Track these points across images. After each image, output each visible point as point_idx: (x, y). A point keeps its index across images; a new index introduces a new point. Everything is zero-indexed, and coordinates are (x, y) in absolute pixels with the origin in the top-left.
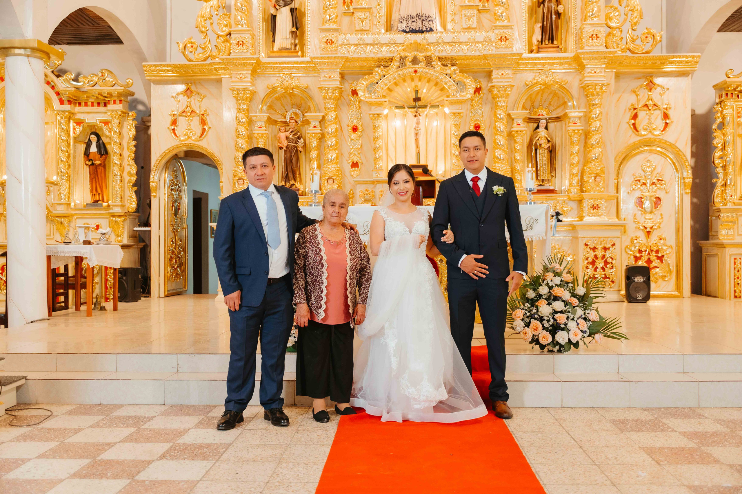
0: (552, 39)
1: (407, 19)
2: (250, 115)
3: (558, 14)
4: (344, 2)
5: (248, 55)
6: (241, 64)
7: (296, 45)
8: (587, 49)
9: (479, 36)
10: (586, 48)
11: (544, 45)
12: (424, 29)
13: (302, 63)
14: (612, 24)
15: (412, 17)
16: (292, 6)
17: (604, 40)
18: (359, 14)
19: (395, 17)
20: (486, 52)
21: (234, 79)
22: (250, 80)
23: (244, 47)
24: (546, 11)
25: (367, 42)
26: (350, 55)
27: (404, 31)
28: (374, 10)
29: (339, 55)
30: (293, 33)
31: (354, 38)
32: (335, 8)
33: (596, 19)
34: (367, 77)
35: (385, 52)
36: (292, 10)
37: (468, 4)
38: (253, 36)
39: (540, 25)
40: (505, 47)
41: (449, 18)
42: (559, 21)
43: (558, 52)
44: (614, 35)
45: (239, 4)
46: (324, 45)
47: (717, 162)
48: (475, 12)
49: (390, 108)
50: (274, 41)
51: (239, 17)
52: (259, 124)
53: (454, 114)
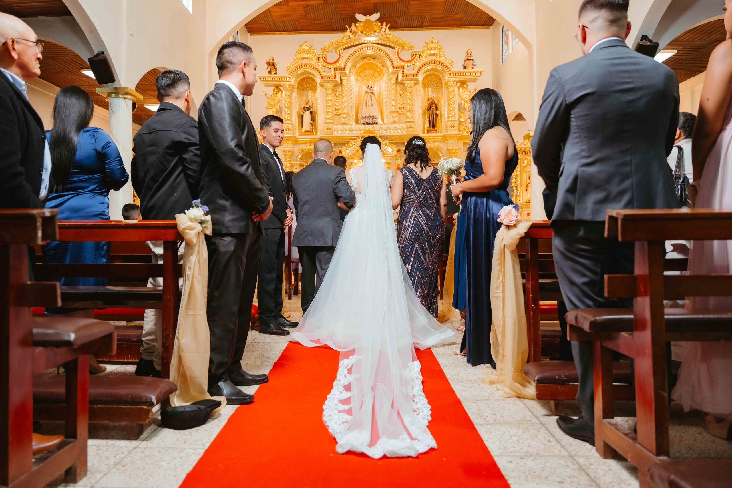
0: (434, 126)
1: (365, 118)
2: (292, 162)
3: (437, 115)
4: (336, 109)
5: (291, 135)
6: (288, 139)
7: (313, 129)
8: (449, 133)
9: (399, 126)
10: (449, 131)
11: (430, 129)
12: (373, 123)
13: (315, 138)
14: (461, 120)
15: (368, 117)
16: (311, 110)
17: (457, 128)
18: (343, 115)
19: (360, 116)
20: (402, 134)
21: (284, 146)
22: (291, 146)
23: (289, 131)
24: (431, 113)
25: (346, 129)
26: (339, 135)
27: (364, 124)
28: (350, 113)
29: (333, 135)
30: (311, 124)
31: (340, 127)
32: (332, 113)
33: (453, 119)
34: (346, 145)
35: (355, 133)
36: (311, 113)
37: (393, 110)
38: (293, 125)
39: (428, 120)
40: (411, 131)
41: (385, 118)
42: (438, 118)
43: (437, 133)
44: (463, 125)
45: (286, 111)
46: (326, 130)
47: (513, 184)
48: (397, 114)
49: (357, 159)
50: (302, 127)
51: (286, 117)
52: (295, 167)
53: (387, 162)
